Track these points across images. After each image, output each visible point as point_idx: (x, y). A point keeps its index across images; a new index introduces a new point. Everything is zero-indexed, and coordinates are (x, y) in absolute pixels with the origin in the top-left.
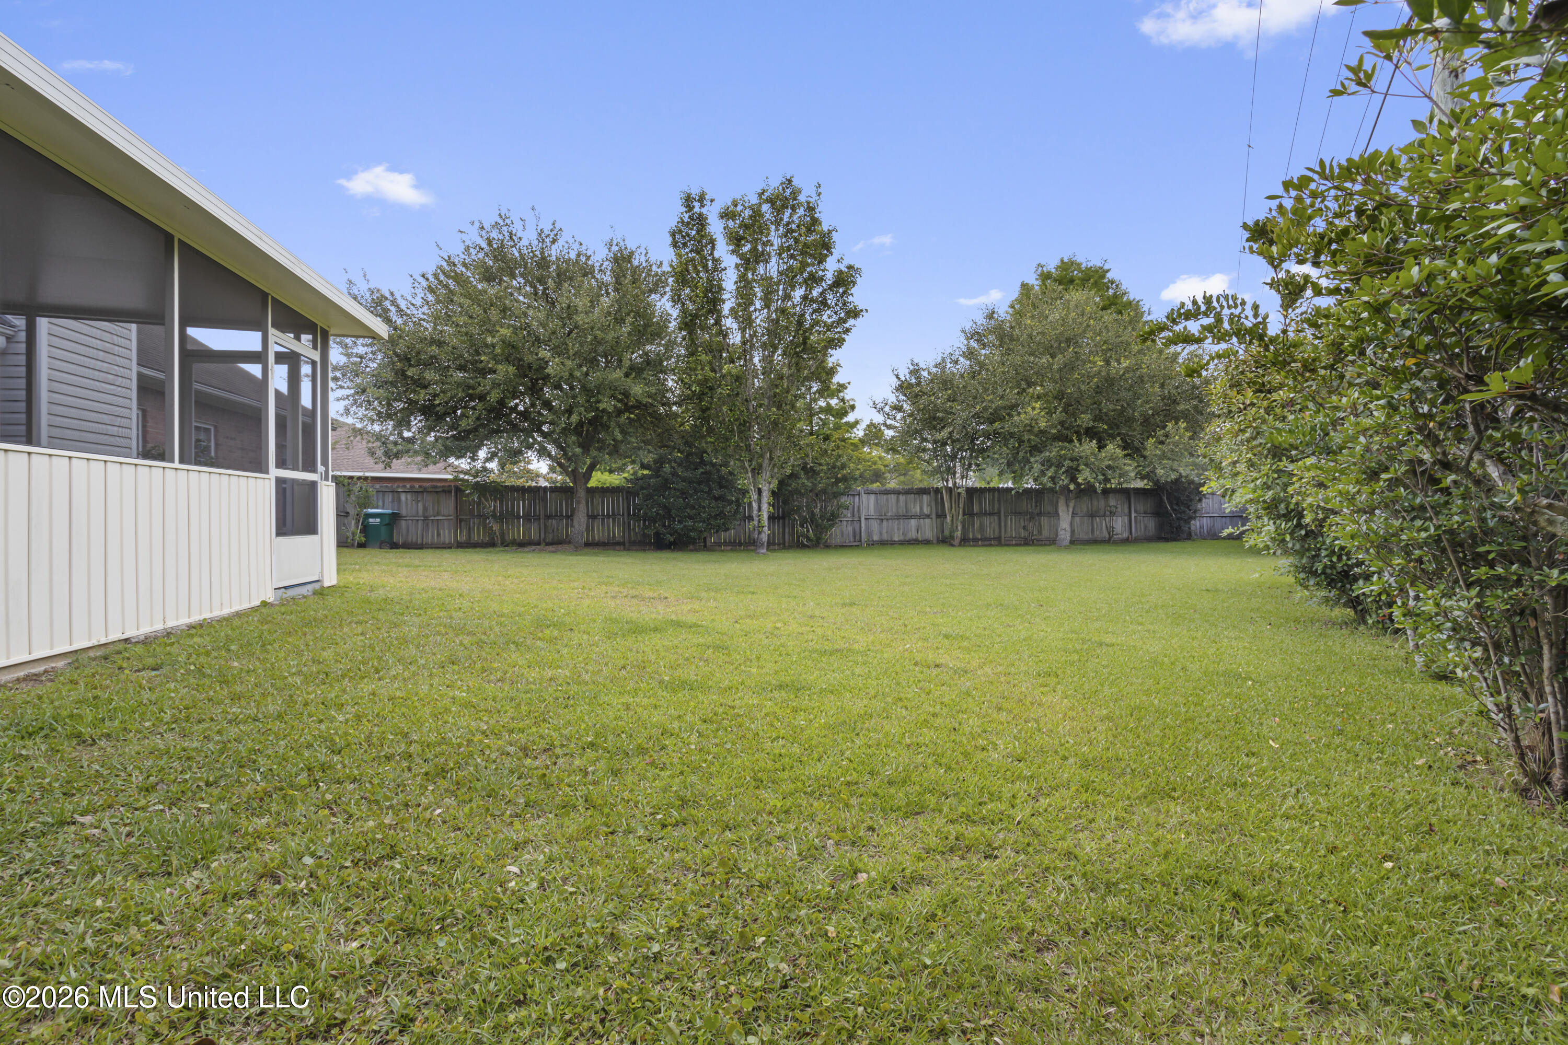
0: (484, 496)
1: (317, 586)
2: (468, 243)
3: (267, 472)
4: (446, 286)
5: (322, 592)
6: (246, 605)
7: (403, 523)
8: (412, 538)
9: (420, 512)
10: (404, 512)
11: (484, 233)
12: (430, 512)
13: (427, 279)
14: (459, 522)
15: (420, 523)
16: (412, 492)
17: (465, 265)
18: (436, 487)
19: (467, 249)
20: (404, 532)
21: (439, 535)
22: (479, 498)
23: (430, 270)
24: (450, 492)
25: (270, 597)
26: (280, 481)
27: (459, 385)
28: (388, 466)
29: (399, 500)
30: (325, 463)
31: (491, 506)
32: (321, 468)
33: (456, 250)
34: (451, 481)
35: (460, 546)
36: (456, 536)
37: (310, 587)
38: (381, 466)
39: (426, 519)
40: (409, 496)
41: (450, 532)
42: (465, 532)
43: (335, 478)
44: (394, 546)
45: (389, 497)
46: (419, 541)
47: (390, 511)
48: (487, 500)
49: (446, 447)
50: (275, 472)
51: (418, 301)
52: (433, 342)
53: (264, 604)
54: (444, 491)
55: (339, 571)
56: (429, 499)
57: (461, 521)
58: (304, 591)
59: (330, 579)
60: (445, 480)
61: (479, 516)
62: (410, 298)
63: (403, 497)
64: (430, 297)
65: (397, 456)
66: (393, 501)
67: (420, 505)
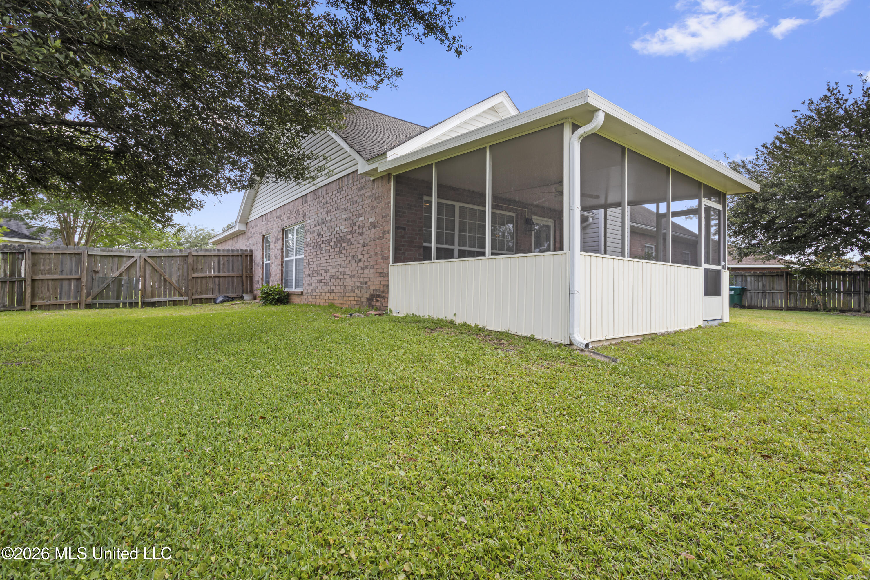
0: (810, 278)
1: (720, 321)
2: (799, 116)
3: (701, 266)
4: (780, 148)
5: (722, 325)
6: (693, 327)
7: (749, 294)
8: (754, 303)
9: (760, 288)
10: (749, 287)
11: (813, 107)
12: (767, 287)
13: (766, 147)
14: (789, 294)
15: (760, 295)
16: (755, 275)
17: (795, 131)
18: (772, 273)
19: (799, 121)
20: (749, 299)
21: (773, 302)
22: (805, 279)
23: (769, 140)
24: (782, 276)
25: (702, 324)
26: (706, 271)
27: (793, 209)
28: (740, 261)
29: (746, 281)
30: (724, 261)
31: (814, 284)
32: (723, 263)
33: (790, 123)
34: (783, 269)
35: (789, 309)
36: (786, 303)
37: (717, 322)
38: (736, 261)
39: (764, 292)
40: (753, 278)
41: (781, 301)
42: (793, 300)
43: (728, 269)
44: (743, 307)
45: (740, 279)
46: (759, 305)
47: (741, 287)
48: (812, 281)
49: (782, 248)
50: (704, 266)
51: (761, 161)
52: (773, 185)
53: (700, 327)
54: (778, 275)
55: (730, 317)
56: (767, 281)
57: (790, 294)
58: (715, 323)
59: (726, 319)
60: (779, 268)
61: (805, 291)
62: (754, 162)
63: (749, 279)
64: (769, 159)
65: (746, 255)
66: (742, 281)
67: (760, 284)
